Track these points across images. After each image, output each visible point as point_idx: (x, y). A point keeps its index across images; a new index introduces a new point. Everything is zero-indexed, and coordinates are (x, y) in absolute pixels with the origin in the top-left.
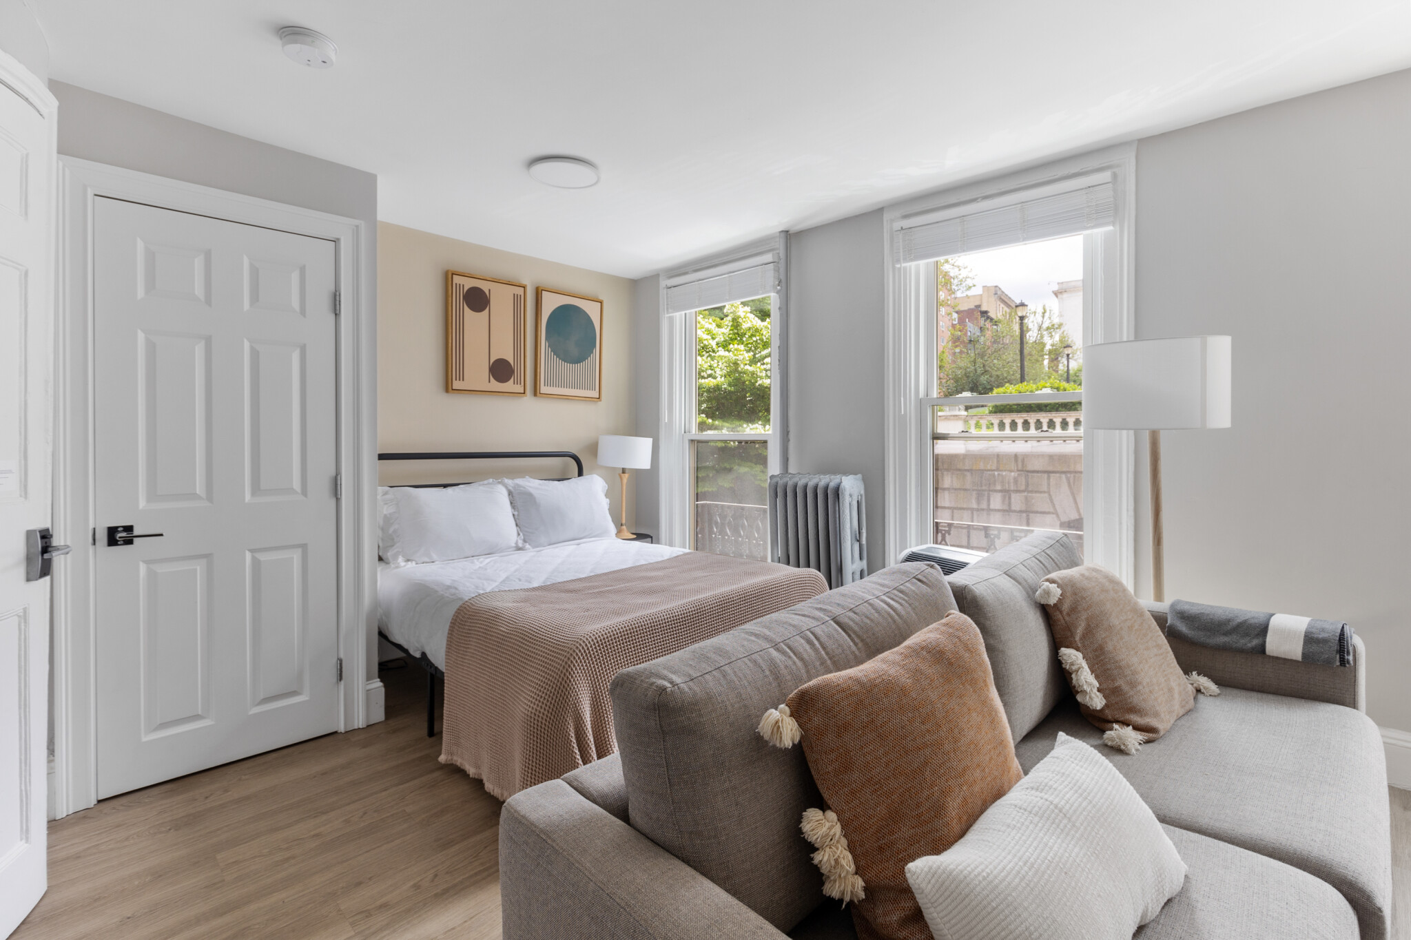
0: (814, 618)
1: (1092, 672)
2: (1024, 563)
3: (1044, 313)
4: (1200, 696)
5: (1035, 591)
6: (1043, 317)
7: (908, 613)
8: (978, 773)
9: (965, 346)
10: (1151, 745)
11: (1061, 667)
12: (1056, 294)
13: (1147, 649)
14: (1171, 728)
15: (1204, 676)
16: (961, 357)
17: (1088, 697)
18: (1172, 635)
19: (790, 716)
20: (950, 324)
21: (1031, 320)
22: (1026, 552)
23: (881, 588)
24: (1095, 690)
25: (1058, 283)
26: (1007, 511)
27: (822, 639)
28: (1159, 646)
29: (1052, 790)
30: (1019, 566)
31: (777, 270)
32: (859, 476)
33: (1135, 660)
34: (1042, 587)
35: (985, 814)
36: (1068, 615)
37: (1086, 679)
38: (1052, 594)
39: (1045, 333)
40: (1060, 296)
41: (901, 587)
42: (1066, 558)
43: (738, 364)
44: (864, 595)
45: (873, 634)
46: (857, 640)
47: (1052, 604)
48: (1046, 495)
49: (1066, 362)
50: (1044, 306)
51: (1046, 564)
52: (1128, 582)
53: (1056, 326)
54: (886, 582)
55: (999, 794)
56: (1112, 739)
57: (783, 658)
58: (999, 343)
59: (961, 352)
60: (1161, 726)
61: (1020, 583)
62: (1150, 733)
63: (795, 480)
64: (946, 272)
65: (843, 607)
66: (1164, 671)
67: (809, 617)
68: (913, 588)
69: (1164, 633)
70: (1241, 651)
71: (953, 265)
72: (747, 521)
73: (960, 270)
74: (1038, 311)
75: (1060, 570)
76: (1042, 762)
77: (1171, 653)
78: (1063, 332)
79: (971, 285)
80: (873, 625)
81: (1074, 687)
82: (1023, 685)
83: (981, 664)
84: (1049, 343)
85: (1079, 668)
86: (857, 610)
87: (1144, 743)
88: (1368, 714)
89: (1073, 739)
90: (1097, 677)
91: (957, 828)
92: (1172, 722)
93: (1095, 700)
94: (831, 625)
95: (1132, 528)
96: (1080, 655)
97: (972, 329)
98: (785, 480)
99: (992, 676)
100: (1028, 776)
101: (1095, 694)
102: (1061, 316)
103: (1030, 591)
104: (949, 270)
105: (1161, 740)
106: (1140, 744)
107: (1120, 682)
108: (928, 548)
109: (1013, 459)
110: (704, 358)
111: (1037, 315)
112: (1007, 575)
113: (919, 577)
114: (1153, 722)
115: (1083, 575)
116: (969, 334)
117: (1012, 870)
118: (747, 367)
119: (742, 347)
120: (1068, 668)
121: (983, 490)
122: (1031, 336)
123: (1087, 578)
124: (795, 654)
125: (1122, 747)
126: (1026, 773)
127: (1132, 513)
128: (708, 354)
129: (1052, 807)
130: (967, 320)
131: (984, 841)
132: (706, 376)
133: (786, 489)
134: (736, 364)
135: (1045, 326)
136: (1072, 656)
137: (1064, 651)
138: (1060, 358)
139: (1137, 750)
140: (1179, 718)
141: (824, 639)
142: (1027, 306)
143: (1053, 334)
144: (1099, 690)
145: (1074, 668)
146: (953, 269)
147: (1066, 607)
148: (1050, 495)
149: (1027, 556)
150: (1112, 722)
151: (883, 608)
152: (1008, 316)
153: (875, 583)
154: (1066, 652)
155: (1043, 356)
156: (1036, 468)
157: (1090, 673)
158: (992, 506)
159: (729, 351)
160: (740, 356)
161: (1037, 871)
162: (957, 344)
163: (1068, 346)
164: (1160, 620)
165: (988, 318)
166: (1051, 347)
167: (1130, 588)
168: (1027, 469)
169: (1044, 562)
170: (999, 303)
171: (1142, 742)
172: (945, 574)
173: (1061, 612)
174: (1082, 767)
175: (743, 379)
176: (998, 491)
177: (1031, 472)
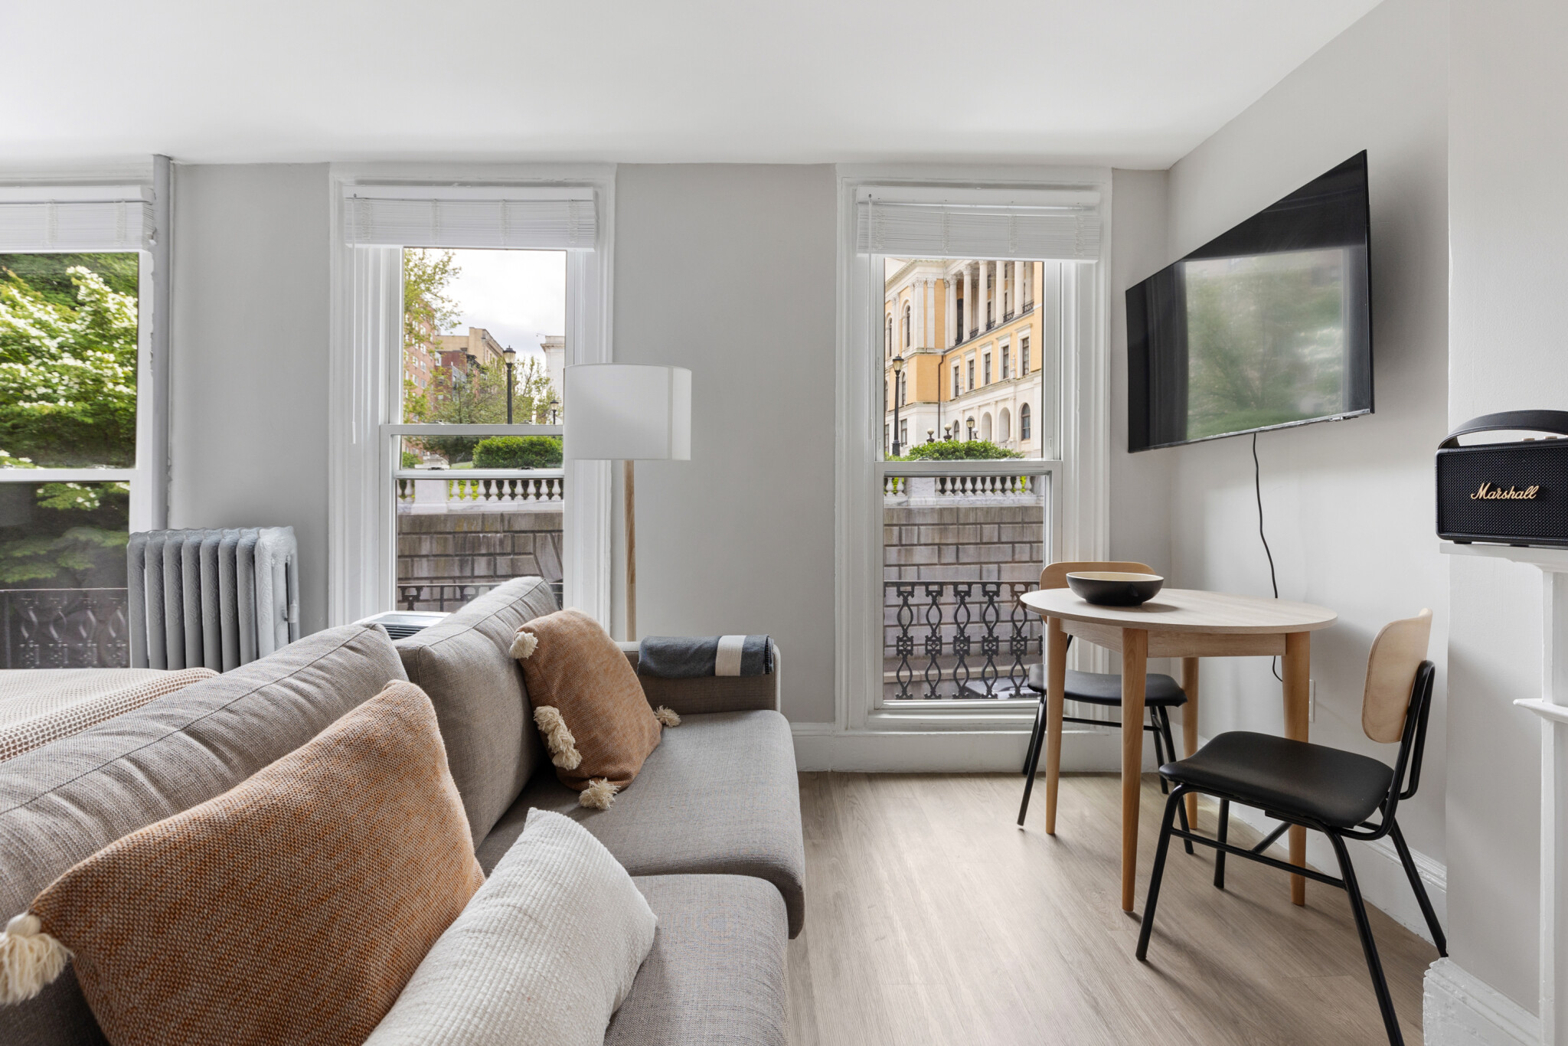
0: (142, 734)
1: (569, 727)
2: (497, 614)
3: (532, 365)
4: (666, 730)
5: (508, 645)
6: (531, 370)
7: (328, 696)
8: (418, 903)
9: (449, 392)
10: (624, 792)
11: (537, 728)
12: (545, 347)
13: (621, 690)
14: (641, 769)
15: (669, 708)
16: (444, 404)
17: (564, 758)
18: (643, 673)
19: (42, 931)
20: (433, 366)
21: (519, 371)
22: (501, 602)
23: (287, 668)
24: (571, 748)
25: (546, 337)
26: (492, 577)
27: (153, 768)
28: (631, 686)
29: (516, 889)
30: (491, 618)
31: (149, 215)
32: (290, 528)
33: (610, 704)
34: (517, 639)
35: (430, 955)
36: (545, 667)
37: (563, 737)
38: (528, 645)
39: (533, 386)
40: (547, 350)
41: (322, 661)
42: (545, 605)
43: (103, 382)
44: (253, 681)
45: (264, 739)
46: (229, 754)
47: (527, 657)
48: (532, 556)
49: (552, 420)
50: (532, 358)
51: (523, 613)
52: (604, 624)
53: (544, 381)
54: (297, 658)
55: (448, 920)
56: (588, 798)
57: (49, 820)
58: (486, 392)
59: (445, 399)
60: (632, 769)
61: (491, 638)
62: (622, 779)
63: (178, 538)
64: (427, 302)
65: (209, 706)
66: (636, 711)
67: (133, 733)
68: (340, 660)
69: (636, 672)
70: (698, 676)
71: (436, 295)
72: (94, 613)
73: (443, 302)
74: (526, 362)
75: (537, 616)
76: (507, 854)
77: (642, 690)
78: (551, 387)
79: (456, 322)
80: (262, 724)
81: (551, 749)
82: (493, 762)
83: (429, 745)
84: (538, 397)
85: (556, 726)
86: (234, 707)
87: (618, 792)
88: (781, 712)
89: (545, 811)
90: (573, 734)
91: (380, 999)
92: (642, 762)
93: (571, 759)
94: (178, 739)
95: (608, 570)
96: (556, 711)
97: (457, 374)
98: (159, 539)
99: (446, 759)
100: (490, 879)
101: (572, 752)
102: (548, 371)
103: (502, 644)
104: (430, 300)
105: (633, 785)
106: (614, 795)
107: (597, 733)
108: (386, 616)
109: (499, 520)
110: (31, 366)
111: (525, 366)
112: (477, 630)
113: (353, 643)
114: (625, 767)
115: (561, 620)
116: (454, 379)
117: (456, 1033)
118: (121, 388)
119: (111, 357)
120: (543, 729)
121: (466, 555)
122: (520, 389)
123: (566, 623)
124: (81, 806)
125: (598, 804)
126: (487, 875)
127: (608, 555)
128: (39, 361)
129: (515, 912)
130: (452, 363)
131: (418, 1005)
132: (34, 396)
133: (161, 553)
134: (98, 381)
135: (533, 379)
136: (549, 714)
137: (541, 710)
138: (547, 415)
139: (611, 803)
140: (648, 757)
141: (157, 764)
142: (515, 352)
143: (541, 388)
144: (575, 747)
145: (550, 728)
146: (435, 299)
147: (542, 659)
148: (535, 556)
149: (501, 605)
150: (588, 779)
151: (286, 697)
152: (496, 364)
153: (276, 661)
154: (542, 711)
155: (531, 410)
156: (523, 528)
157: (566, 729)
158: (476, 573)
159: (84, 360)
160: (106, 370)
161: (491, 1016)
162: (439, 388)
163: (554, 402)
164: (632, 657)
165: (475, 363)
166: (538, 403)
167: (607, 630)
168: (514, 529)
169: (521, 611)
170: (487, 349)
171: (616, 793)
172: (393, 638)
173: (537, 665)
174: (553, 844)
175: (111, 406)
176: (483, 555)
177: (517, 532)
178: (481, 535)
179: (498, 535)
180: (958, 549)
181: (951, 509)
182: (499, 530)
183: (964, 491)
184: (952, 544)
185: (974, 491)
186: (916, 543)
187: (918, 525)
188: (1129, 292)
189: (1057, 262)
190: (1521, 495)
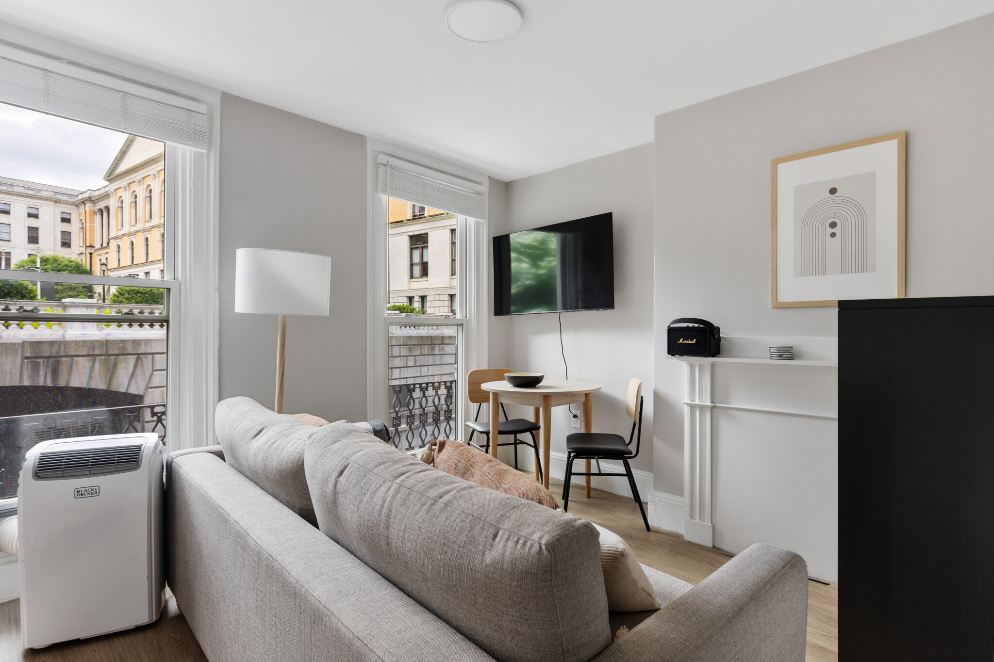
188: (494, 238)
189: (465, 217)
190: (692, 342)
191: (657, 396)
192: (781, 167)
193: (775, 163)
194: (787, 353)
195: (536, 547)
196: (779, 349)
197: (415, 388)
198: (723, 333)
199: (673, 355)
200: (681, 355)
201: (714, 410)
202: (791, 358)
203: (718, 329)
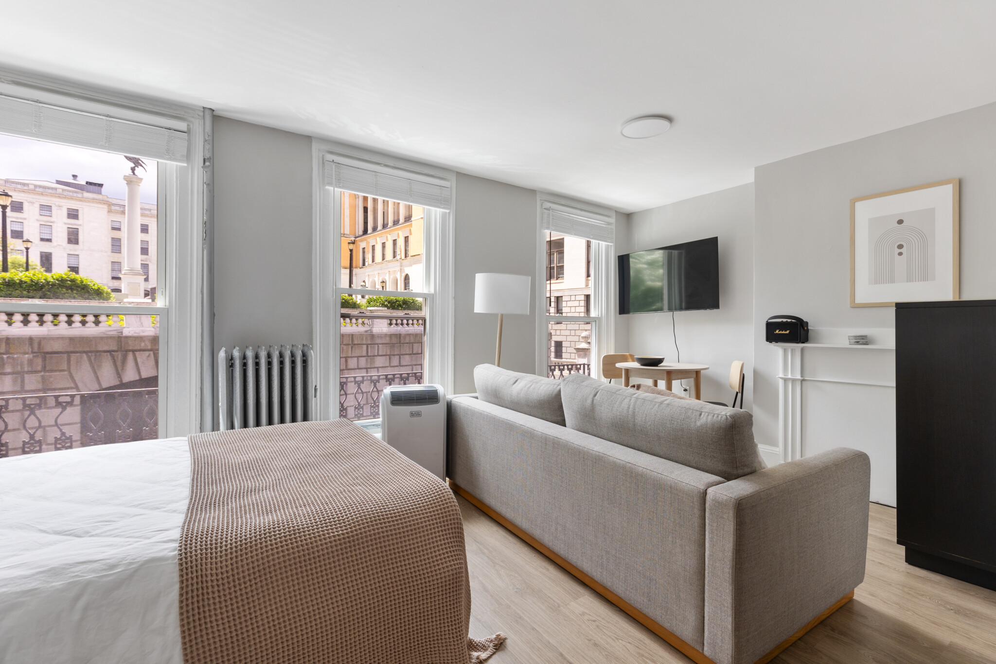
48: (66, 373)
109: (27, 342)
148: (70, 373)
156: (56, 349)
168: (45, 351)
176: (9, 374)
177: (48, 353)
178: (5, 356)
179: (27, 356)
180: (400, 357)
181: (397, 334)
182: (27, 351)
183: (402, 324)
184: (396, 355)
185: (408, 324)
186: (376, 354)
187: (378, 344)
188: (619, 256)
189: (598, 241)
190: (786, 332)
191: (756, 373)
192: (858, 205)
193: (853, 202)
194: (863, 340)
195: (724, 417)
196: (856, 337)
197: (555, 368)
198: (811, 327)
199: (771, 342)
200: (777, 342)
201: (804, 382)
202: (866, 344)
203: (807, 323)
